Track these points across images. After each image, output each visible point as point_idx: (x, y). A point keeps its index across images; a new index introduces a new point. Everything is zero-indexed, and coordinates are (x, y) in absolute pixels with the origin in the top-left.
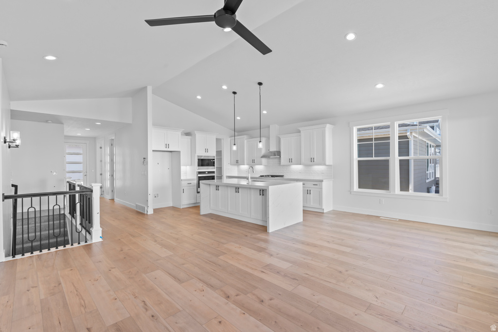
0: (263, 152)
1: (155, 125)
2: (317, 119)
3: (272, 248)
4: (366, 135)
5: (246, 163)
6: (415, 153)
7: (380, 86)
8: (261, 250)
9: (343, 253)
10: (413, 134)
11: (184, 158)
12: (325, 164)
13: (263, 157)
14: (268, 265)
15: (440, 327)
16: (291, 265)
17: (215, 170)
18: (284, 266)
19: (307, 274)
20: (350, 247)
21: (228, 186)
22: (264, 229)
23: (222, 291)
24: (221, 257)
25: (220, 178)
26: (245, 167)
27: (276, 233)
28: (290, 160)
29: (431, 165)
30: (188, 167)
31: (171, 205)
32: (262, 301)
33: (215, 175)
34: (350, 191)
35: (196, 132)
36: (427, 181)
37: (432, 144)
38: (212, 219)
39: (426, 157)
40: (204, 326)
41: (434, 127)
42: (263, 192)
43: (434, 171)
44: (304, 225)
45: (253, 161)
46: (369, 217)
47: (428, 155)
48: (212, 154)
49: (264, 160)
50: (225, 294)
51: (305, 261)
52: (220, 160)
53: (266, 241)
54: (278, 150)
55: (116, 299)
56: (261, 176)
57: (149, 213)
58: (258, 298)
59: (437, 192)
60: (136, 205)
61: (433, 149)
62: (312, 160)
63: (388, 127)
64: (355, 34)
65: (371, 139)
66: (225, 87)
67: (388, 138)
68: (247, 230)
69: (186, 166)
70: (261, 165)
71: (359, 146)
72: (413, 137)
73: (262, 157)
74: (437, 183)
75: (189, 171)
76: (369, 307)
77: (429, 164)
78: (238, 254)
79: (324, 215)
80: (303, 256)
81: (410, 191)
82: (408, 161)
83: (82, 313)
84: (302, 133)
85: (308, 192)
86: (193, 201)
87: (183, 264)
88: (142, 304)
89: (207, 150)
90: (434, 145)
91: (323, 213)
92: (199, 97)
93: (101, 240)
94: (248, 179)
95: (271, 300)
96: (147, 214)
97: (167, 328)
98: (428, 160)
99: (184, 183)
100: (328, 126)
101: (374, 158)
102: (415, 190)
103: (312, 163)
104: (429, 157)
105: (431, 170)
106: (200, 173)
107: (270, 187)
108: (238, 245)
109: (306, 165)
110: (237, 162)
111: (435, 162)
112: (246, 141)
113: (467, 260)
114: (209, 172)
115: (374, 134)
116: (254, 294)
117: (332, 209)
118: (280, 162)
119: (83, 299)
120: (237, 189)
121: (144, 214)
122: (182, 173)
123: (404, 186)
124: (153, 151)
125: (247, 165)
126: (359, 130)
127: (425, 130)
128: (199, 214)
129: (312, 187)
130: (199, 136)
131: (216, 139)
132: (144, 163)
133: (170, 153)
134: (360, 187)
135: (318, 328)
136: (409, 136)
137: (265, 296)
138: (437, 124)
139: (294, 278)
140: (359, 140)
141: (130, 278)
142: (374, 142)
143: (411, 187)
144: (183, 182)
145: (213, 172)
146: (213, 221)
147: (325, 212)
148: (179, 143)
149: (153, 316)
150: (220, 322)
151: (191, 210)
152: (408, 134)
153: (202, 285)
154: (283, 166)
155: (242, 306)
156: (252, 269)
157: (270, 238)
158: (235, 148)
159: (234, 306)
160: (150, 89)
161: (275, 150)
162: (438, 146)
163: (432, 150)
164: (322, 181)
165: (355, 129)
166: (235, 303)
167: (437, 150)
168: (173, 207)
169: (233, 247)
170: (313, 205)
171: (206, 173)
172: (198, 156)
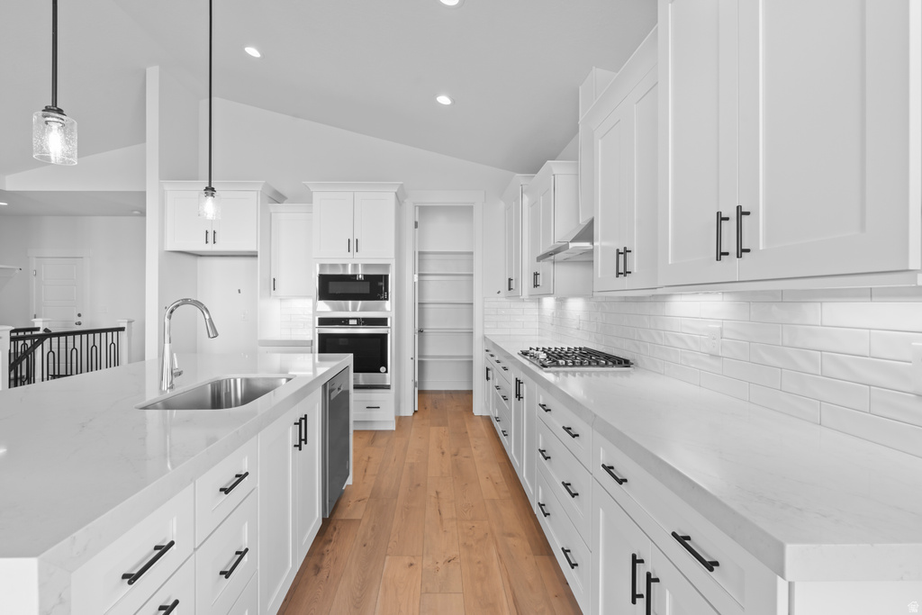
5: (525, 287)
35: (312, 187)
110: (511, 283)
114: (363, 322)
145: (384, 321)
171: (351, 322)
172: (322, 266)
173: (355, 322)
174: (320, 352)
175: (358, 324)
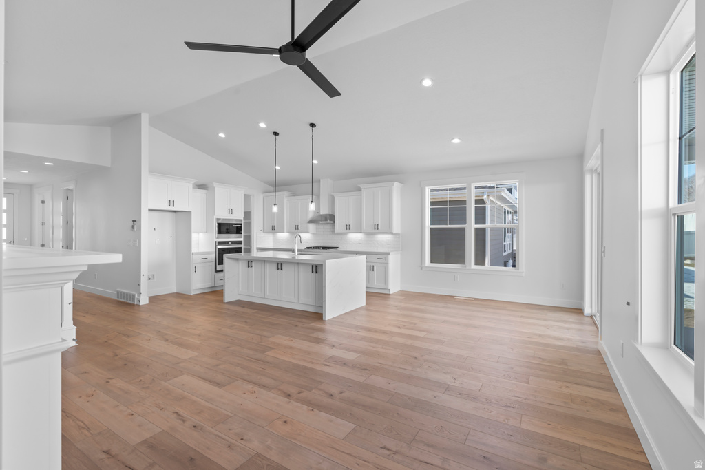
0: (311, 216)
1: (152, 171)
2: (381, 175)
3: (331, 338)
4: (440, 197)
5: (285, 230)
6: (492, 221)
7: (456, 141)
8: (319, 341)
9: (417, 338)
10: (490, 198)
11: (197, 221)
12: (391, 233)
13: (311, 221)
14: (331, 358)
15: (514, 398)
16: (359, 355)
17: (242, 239)
18: (351, 356)
19: (378, 363)
20: (423, 331)
21: (265, 261)
22: (319, 316)
23: (279, 390)
24: (269, 353)
25: (248, 250)
26: (283, 236)
27: (333, 320)
28: (348, 227)
29: (509, 235)
30: (201, 234)
31: (175, 291)
32: (332, 395)
33: (242, 246)
34: (421, 267)
35: (215, 185)
36: (504, 254)
37: (510, 210)
38: (244, 307)
39: (503, 225)
40: (266, 428)
41: (511, 189)
42: (317, 269)
43: (511, 242)
44: (367, 310)
45: (297, 227)
46: (443, 298)
47: (505, 223)
48: (237, 216)
49: (312, 227)
50: (285, 393)
51: (375, 349)
52: (249, 224)
53: (322, 330)
54: (331, 213)
55: (133, 414)
56: (308, 248)
57: (141, 304)
58: (326, 393)
59: (514, 266)
60: (118, 292)
61: (510, 215)
62: (376, 227)
63: (464, 189)
64: (432, 80)
65: (444, 203)
66: (262, 125)
67: (464, 202)
68: (296, 319)
69: (198, 233)
70: (308, 232)
71: (432, 210)
72: (490, 201)
73: (309, 222)
74: (513, 256)
75: (204, 242)
76: (447, 389)
77: (507, 234)
78: (291, 347)
79: (391, 296)
80: (372, 345)
81: (486, 265)
82: (484, 229)
83: (86, 436)
84: (364, 192)
85: (370, 268)
86: (209, 284)
87: (218, 365)
88: (175, 415)
89: (230, 211)
90: (512, 211)
91: (389, 294)
92: (222, 135)
93: (74, 344)
94: (294, 251)
95: (341, 393)
96: (138, 305)
97: (219, 436)
98: (505, 229)
99: (197, 259)
100: (396, 184)
101: (449, 226)
102: (492, 264)
103: (376, 231)
104: (506, 226)
105: (508, 241)
106: (220, 243)
107: (327, 261)
108: (288, 338)
109: (369, 234)
110: (273, 228)
111: (513, 231)
112: (286, 200)
113: (540, 335)
114: (234, 243)
115: (448, 196)
116: (320, 390)
117: (399, 290)
118: (334, 229)
119: (80, 421)
120: (280, 265)
121: (134, 305)
122: (193, 243)
123: (480, 260)
124: (149, 210)
125: (288, 232)
126: (431, 191)
127: (503, 194)
128: (222, 302)
129: (375, 262)
130: (219, 191)
131: (245, 195)
132: (133, 227)
133: (174, 214)
134: (432, 261)
135: (397, 414)
136: (486, 201)
137: (334, 390)
138: (515, 185)
139: (364, 368)
140: (432, 203)
141: (143, 388)
142: (448, 206)
143: (487, 260)
144: (195, 257)
145: (240, 242)
146: (246, 310)
147: (391, 293)
148: (188, 199)
149: (195, 427)
150: (285, 422)
151: (207, 296)
152: (485, 197)
153: (251, 386)
154: (338, 234)
155: (308, 403)
156: (312, 363)
157: (328, 327)
158: (275, 209)
159: (299, 405)
160: (145, 118)
161: (328, 213)
162: (515, 213)
163: (509, 217)
164: (388, 254)
165: (428, 190)
166: (299, 400)
167: (515, 218)
168: (177, 293)
169: (282, 340)
170: (377, 284)
171: (229, 243)
172: (218, 220)
175: (231, 244)
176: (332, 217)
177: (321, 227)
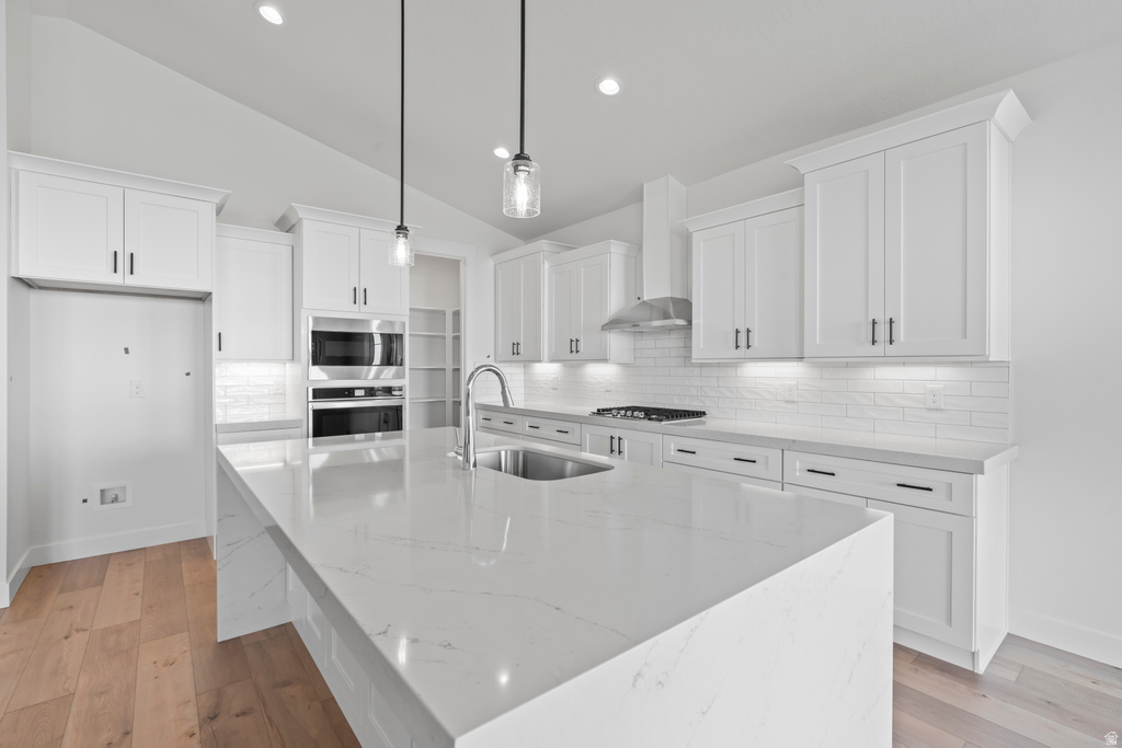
0: (615, 303)
5: (545, 353)
13: (614, 324)
17: (404, 382)
28: (742, 340)
33: (405, 403)
45: (574, 347)
49: (616, 342)
54: (678, 295)
56: (600, 412)
62: (880, 333)
70: (604, 360)
73: (604, 328)
84: (813, 188)
89: (360, 296)
110: (517, 348)
112: (547, 265)
118: (688, 348)
125: (552, 361)
130: (312, 229)
145: (396, 391)
154: (702, 366)
161: (667, 294)
171: (357, 393)
172: (316, 320)
173: (362, 393)
174: (315, 436)
175: (365, 396)
176: (684, 307)
177: (647, 343)
